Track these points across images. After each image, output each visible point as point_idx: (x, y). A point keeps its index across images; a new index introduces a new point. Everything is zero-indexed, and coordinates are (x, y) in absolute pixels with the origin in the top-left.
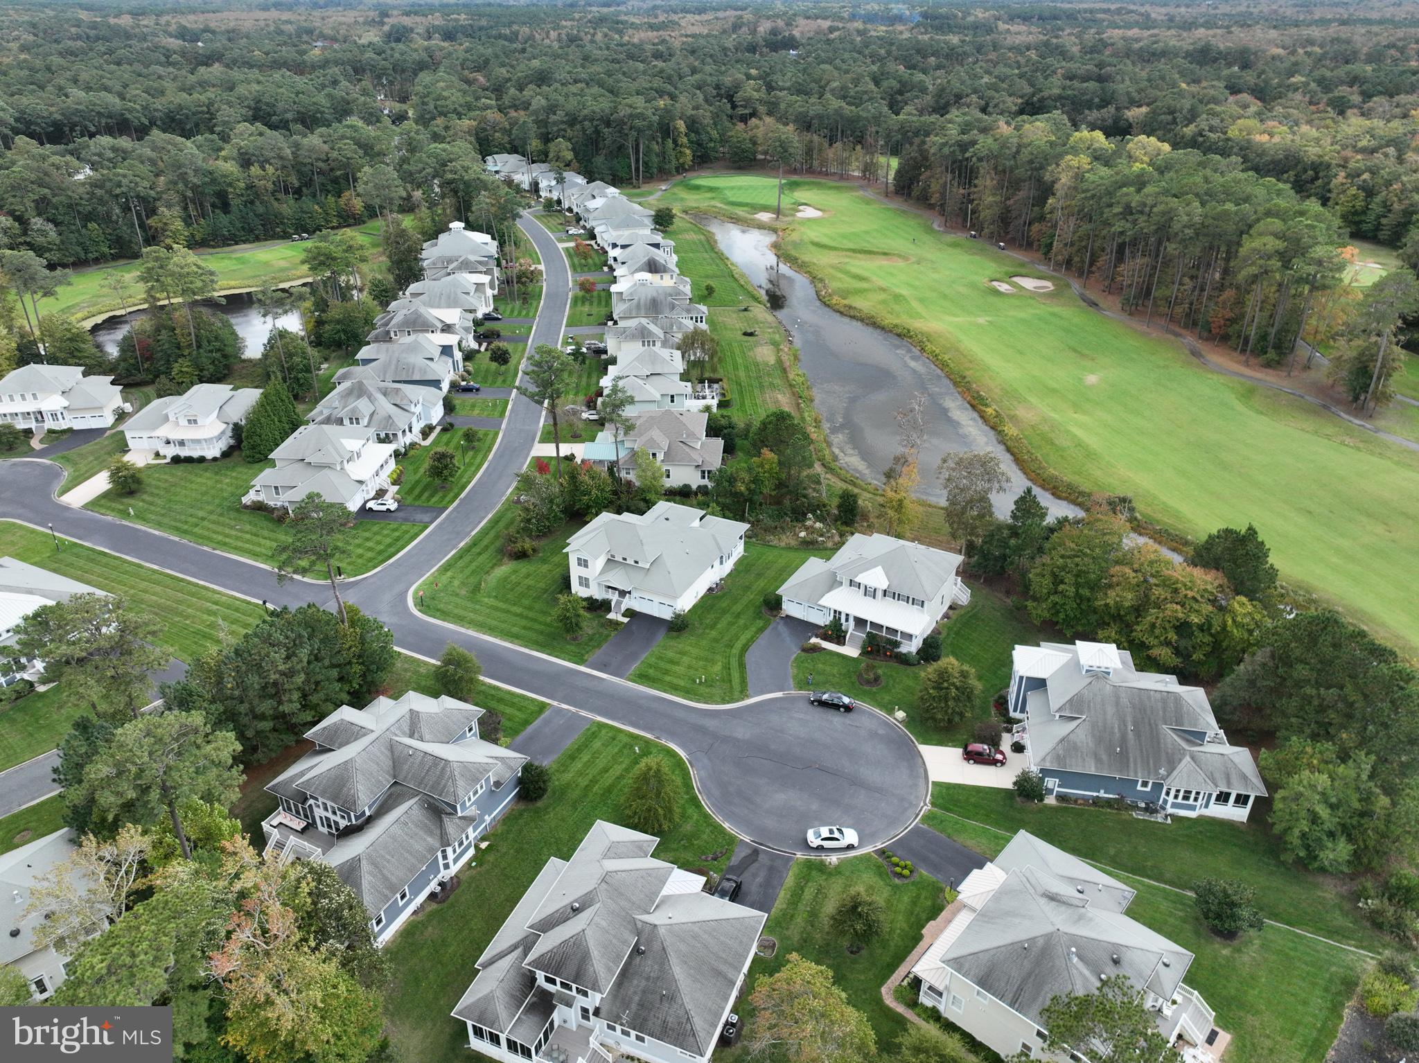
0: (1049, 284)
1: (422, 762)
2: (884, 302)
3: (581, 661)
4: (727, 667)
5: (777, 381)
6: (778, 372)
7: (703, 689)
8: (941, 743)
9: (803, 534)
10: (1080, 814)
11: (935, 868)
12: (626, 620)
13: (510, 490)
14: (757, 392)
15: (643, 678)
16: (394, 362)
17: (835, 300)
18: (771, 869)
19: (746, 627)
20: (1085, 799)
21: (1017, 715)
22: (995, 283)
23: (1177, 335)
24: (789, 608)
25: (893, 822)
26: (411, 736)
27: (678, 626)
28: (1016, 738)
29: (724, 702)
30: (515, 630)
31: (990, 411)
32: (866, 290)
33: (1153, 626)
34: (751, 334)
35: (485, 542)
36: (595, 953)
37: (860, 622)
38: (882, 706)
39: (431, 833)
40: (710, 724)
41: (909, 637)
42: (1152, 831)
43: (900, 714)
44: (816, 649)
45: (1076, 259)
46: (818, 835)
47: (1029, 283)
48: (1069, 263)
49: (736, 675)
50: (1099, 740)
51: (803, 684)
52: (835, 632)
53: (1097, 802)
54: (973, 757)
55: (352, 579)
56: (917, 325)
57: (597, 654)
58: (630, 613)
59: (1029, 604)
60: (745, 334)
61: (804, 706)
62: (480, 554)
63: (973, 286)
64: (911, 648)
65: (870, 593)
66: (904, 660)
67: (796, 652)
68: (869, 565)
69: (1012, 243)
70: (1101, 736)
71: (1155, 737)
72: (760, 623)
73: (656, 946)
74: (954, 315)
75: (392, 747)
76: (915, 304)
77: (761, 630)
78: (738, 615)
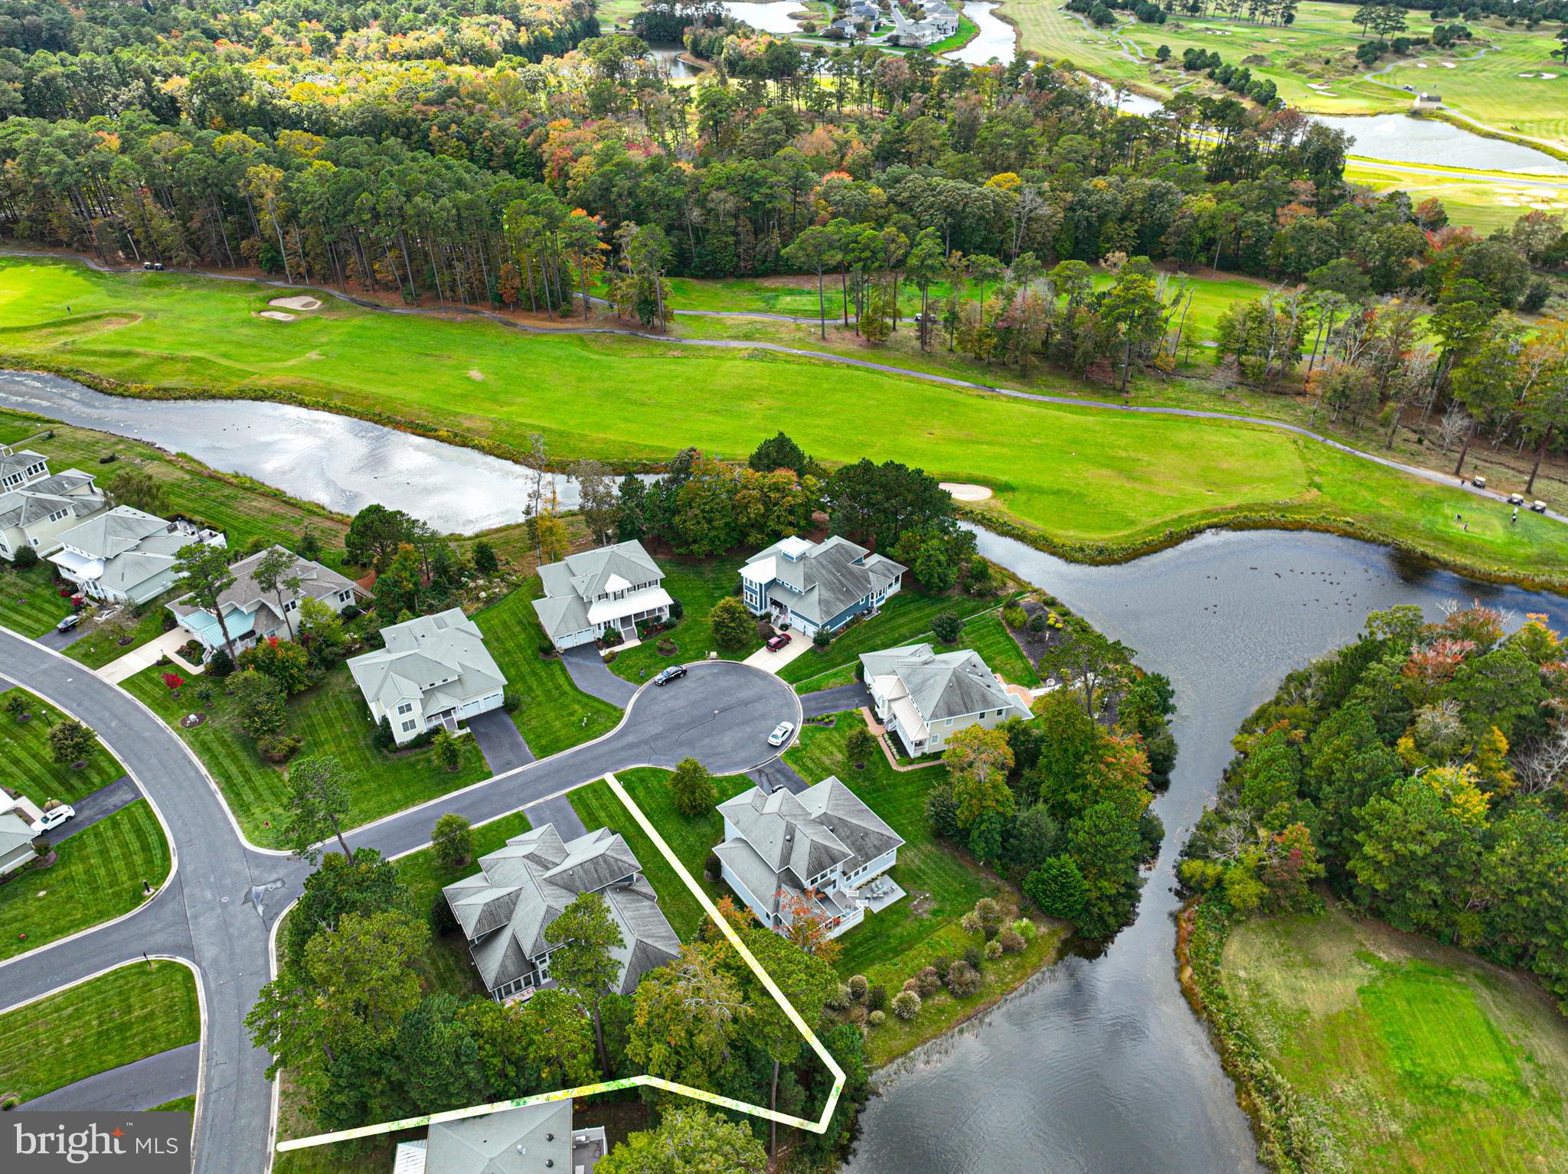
0: (309, 299)
1: (585, 871)
2: (189, 371)
3: (489, 775)
4: (585, 705)
5: (227, 491)
6: (211, 483)
7: (594, 727)
8: (750, 654)
10: (848, 635)
11: (835, 707)
12: (468, 730)
13: (161, 722)
14: (228, 511)
15: (544, 751)
17: (134, 388)
18: (778, 771)
19: (552, 676)
20: (842, 628)
21: (764, 612)
22: (263, 314)
23: (475, 312)
24: (562, 644)
25: (790, 704)
27: (510, 706)
28: (780, 622)
29: (616, 723)
31: (443, 433)
32: (150, 366)
33: (778, 517)
34: (112, 459)
35: (233, 770)
36: (828, 844)
37: (625, 620)
38: (697, 658)
40: (630, 738)
41: (660, 609)
42: (877, 623)
43: (714, 654)
44: (613, 657)
45: (318, 267)
46: (775, 736)
47: (295, 303)
48: (310, 272)
49: (596, 704)
50: (833, 590)
51: (641, 680)
52: (611, 637)
53: (847, 625)
54: (774, 648)
56: (262, 383)
57: (489, 760)
58: (461, 724)
59: (695, 547)
60: (103, 461)
61: (659, 690)
62: (248, 780)
63: (247, 323)
64: (666, 616)
65: (619, 596)
66: (669, 626)
67: (606, 668)
69: (213, 266)
70: (828, 585)
71: (851, 573)
72: (557, 667)
73: (836, 821)
74: (278, 360)
76: (225, 362)
77: (564, 670)
78: (534, 673)
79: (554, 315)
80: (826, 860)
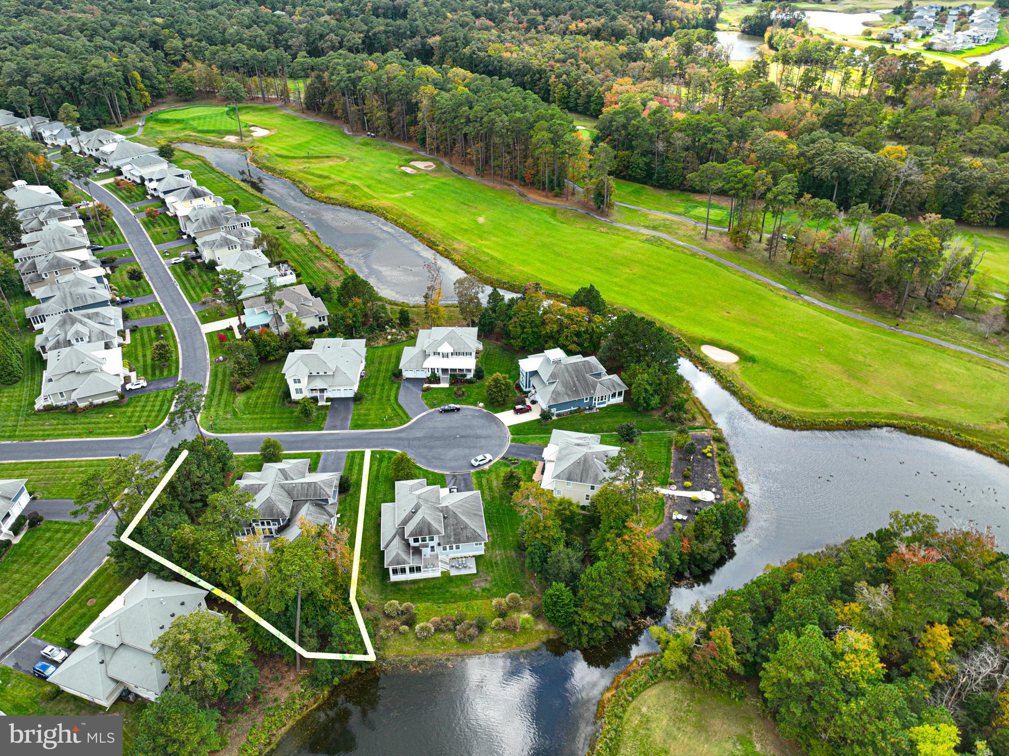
0: (431, 164)
1: (302, 488)
2: (347, 191)
3: (322, 429)
4: (394, 409)
5: (318, 255)
6: (314, 249)
7: (389, 422)
8: (503, 411)
9: (389, 337)
10: (567, 418)
11: (526, 456)
12: (329, 403)
13: (208, 356)
14: (311, 264)
15: (356, 426)
16: (68, 295)
17: (317, 195)
18: (464, 480)
19: (390, 389)
20: (567, 413)
21: (528, 390)
22: (403, 168)
23: (509, 185)
24: (407, 374)
25: (501, 446)
26: (287, 479)
27: (357, 398)
28: (532, 398)
29: (402, 424)
30: (274, 425)
31: (440, 248)
32: (332, 185)
33: (567, 336)
34: (282, 227)
35: (218, 388)
36: (432, 522)
37: (445, 371)
38: (472, 404)
39: (323, 515)
40: (403, 435)
41: (469, 370)
42: (593, 416)
43: (481, 404)
44: (428, 389)
45: (442, 147)
46: (476, 460)
47: (421, 165)
48: (438, 149)
49: (400, 411)
50: (566, 388)
51: (433, 406)
52: (434, 378)
53: (571, 412)
54: (518, 412)
55: (155, 430)
56: (374, 203)
57: (327, 422)
58: (328, 400)
59: (512, 341)
60: (278, 228)
61: (438, 414)
62: (221, 395)
63: (391, 171)
64: (470, 376)
65: (445, 356)
66: (470, 382)
67: (421, 394)
68: (441, 343)
69: (398, 138)
70: (566, 385)
71: (585, 380)
72: (396, 385)
73: (451, 513)
74: (391, 193)
75: (282, 486)
76: (366, 190)
77: (398, 388)
78: (383, 385)
79: (550, 194)
80: (426, 530)
